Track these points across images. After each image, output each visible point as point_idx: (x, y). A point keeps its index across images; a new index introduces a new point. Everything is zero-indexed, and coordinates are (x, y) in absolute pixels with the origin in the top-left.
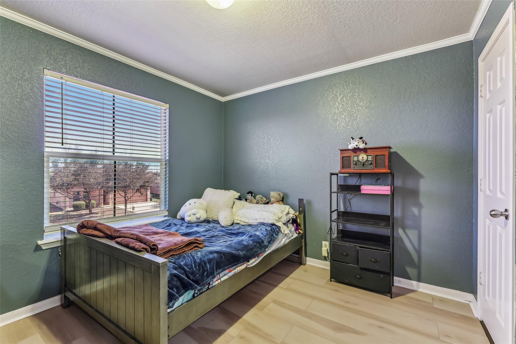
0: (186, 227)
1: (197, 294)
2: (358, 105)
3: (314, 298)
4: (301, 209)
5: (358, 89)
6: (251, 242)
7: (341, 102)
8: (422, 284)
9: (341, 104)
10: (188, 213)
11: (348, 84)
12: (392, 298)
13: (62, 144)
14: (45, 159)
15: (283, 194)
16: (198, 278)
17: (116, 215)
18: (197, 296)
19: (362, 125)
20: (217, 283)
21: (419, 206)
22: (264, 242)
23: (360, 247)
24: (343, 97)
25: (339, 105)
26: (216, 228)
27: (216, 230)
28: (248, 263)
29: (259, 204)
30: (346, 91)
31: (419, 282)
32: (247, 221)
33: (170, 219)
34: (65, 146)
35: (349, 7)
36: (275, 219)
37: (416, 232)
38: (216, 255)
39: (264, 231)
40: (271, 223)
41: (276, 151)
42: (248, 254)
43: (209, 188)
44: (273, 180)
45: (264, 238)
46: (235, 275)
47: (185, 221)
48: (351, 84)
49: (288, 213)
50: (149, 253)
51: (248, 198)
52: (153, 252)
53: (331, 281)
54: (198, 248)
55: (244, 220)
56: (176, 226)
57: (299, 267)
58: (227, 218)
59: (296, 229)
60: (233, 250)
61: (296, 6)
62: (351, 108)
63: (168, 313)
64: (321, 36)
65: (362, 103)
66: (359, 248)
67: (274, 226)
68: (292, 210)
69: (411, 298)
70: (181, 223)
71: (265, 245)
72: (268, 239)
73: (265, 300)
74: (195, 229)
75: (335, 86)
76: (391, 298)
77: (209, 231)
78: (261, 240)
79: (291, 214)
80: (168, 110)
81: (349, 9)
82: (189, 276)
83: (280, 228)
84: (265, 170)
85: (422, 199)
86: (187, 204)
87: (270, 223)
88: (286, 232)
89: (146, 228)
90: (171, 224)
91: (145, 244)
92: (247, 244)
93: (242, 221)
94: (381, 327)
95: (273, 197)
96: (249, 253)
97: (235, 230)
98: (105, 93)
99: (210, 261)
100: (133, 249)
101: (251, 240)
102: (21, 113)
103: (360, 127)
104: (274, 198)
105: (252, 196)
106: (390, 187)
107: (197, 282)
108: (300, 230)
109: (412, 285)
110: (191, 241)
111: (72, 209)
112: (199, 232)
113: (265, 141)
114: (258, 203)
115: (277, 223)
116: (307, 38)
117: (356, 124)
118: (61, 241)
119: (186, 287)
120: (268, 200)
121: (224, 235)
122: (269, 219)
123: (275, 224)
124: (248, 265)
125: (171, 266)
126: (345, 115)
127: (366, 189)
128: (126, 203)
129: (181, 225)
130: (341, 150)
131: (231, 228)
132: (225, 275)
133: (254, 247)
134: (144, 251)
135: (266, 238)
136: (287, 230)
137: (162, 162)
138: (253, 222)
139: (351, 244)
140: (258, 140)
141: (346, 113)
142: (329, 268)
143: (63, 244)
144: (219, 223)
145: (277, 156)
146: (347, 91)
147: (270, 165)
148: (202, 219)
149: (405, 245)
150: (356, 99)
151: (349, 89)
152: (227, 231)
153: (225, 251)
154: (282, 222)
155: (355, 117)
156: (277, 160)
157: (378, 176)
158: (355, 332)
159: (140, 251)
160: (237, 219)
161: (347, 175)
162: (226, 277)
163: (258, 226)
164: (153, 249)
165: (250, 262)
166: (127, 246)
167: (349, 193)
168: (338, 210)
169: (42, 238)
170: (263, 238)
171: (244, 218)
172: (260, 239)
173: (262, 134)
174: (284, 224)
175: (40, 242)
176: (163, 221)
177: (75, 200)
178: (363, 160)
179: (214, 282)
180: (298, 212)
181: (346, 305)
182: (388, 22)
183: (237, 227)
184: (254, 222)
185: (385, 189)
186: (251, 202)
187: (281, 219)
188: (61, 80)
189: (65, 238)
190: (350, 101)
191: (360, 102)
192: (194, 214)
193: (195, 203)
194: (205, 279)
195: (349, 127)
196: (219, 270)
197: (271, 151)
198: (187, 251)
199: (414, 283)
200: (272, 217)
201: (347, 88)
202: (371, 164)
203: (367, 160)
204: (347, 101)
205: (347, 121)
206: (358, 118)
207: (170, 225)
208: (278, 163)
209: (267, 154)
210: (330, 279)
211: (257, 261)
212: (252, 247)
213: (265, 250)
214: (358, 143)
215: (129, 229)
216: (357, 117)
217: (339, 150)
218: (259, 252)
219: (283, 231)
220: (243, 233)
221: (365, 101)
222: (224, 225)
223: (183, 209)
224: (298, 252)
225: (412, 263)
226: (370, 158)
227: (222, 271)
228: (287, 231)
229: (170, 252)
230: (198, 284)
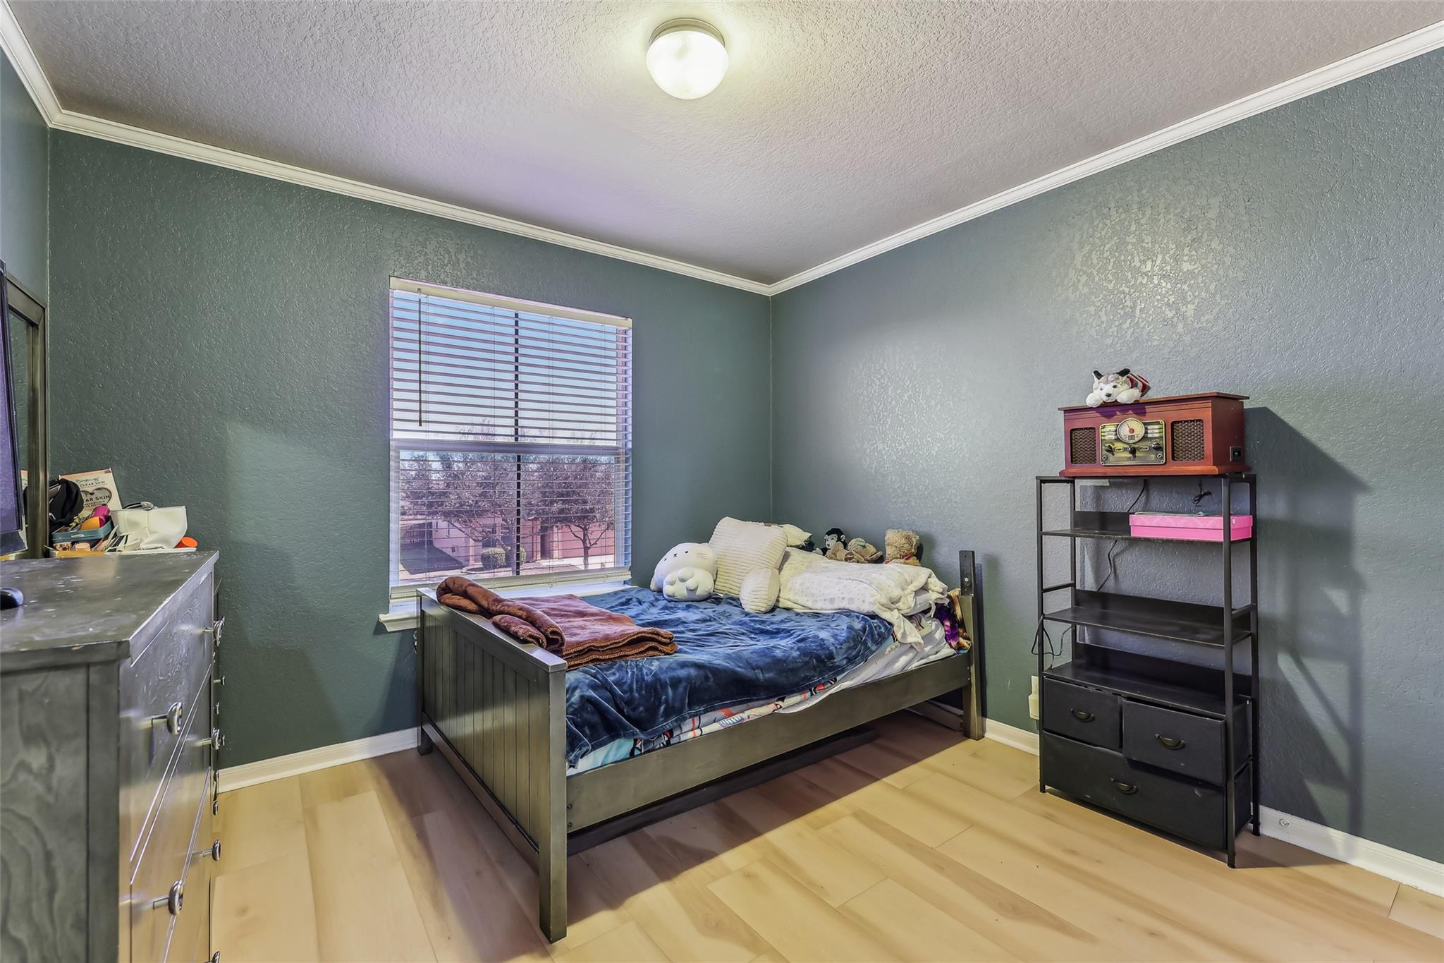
0: (661, 609)
1: (641, 750)
2: (1138, 270)
3: (972, 824)
4: (966, 580)
5: (1138, 222)
6: (796, 654)
7: (1085, 268)
8: (1363, 844)
9: (1085, 273)
10: (668, 578)
11: (1105, 211)
12: (1233, 867)
13: (420, 422)
14: (392, 453)
15: (918, 538)
16: (643, 715)
17: (522, 573)
18: (641, 754)
19: (1152, 331)
20: (690, 735)
21: (1354, 583)
22: (834, 659)
23: (1129, 698)
24: (1090, 252)
25: (1079, 277)
26: (728, 617)
27: (729, 622)
28: (780, 703)
29: (853, 562)
30: (1100, 233)
31: (1357, 836)
32: (810, 604)
33: (631, 590)
34: (425, 427)
35: (1038, 15)
36: (879, 603)
37: (1341, 669)
38: (693, 672)
39: (843, 629)
40: (868, 612)
41: (901, 417)
42: (782, 680)
43: (727, 517)
44: (894, 497)
45: (836, 648)
46: (740, 726)
47: (663, 595)
48: (1113, 212)
49: (925, 588)
50: (542, 647)
51: (829, 545)
52: (552, 647)
53: (1043, 790)
54: (657, 653)
55: (803, 600)
56: (641, 604)
57: (959, 742)
58: (758, 593)
59: (951, 636)
60: (739, 667)
61: (884, 46)
62: (1114, 282)
63: (568, 778)
64: (985, 99)
65: (1149, 264)
66: (1124, 701)
67: (875, 621)
68: (935, 582)
69: (1310, 880)
70: (653, 599)
71: (837, 666)
72: (850, 652)
73: (835, 806)
74: (681, 614)
75: (1064, 223)
76: (1232, 865)
77: (710, 621)
78: (827, 652)
79: (933, 591)
80: (630, 333)
81: (1040, 19)
82: (621, 707)
83: (893, 627)
84: (873, 471)
85: (1362, 563)
86: (669, 555)
87: (865, 612)
88: (910, 639)
89: (567, 602)
90: (631, 599)
91: (538, 629)
92: (784, 656)
93: (799, 602)
94: (1152, 934)
95: (892, 545)
96: (784, 679)
97: (772, 623)
98: (497, 311)
99: (675, 682)
100: (515, 636)
101: (799, 649)
102: (355, 366)
103: (1145, 336)
104: (894, 548)
105: (839, 539)
106: (1222, 518)
107: (640, 724)
108: (961, 640)
109: (1329, 842)
110: (643, 634)
111: (480, 565)
112: (685, 623)
113: (873, 392)
114: (851, 559)
115: (883, 612)
116: (945, 111)
117: (1132, 329)
118: (417, 618)
119: (612, 731)
120: (880, 553)
121: (743, 634)
122: (863, 601)
123: (877, 616)
124: (779, 706)
125: (587, 681)
126: (1098, 304)
127: (1146, 524)
128: (586, 556)
129: (651, 604)
130: (1067, 411)
131: (765, 617)
132: (714, 722)
133: (802, 667)
134: (533, 642)
135: (841, 648)
136: (913, 635)
137: (618, 454)
138: (824, 607)
139: (1105, 689)
140: (856, 390)
141: (1100, 298)
142: (1037, 752)
143: (419, 626)
144: (741, 604)
145: (905, 433)
146: (1103, 233)
147: (885, 457)
148: (700, 592)
149: (1304, 710)
150: (1132, 255)
151: (1106, 225)
152: (752, 624)
153: (719, 665)
154: (902, 612)
155: (1127, 310)
156: (905, 443)
157: (1200, 485)
158: (1061, 927)
159: (524, 642)
160: (787, 597)
161: (1105, 482)
162: (716, 727)
163: (834, 619)
164: (554, 642)
165: (785, 700)
166: (506, 631)
167: (1111, 538)
168: (1075, 586)
169: (387, 611)
170: (832, 648)
171: (803, 596)
172: (823, 649)
173: (865, 375)
174: (910, 618)
175: (383, 617)
176: (616, 593)
177: (486, 545)
178: (1132, 437)
179: (683, 731)
180: (960, 589)
181: (1068, 859)
182: (1186, 21)
183: (783, 616)
184: (826, 607)
185: (1207, 527)
186: (834, 557)
187: (897, 605)
188: (418, 295)
189: (423, 612)
190: (1112, 260)
191: (1144, 262)
192: (683, 580)
193: (687, 552)
194: (661, 720)
195: (1109, 341)
196: (698, 706)
197: (889, 420)
198: (630, 655)
199: (1338, 836)
200: (872, 596)
201: (1101, 225)
202: (1158, 448)
203: (1145, 438)
204: (1101, 263)
205: (1103, 322)
206: (1138, 311)
207: (627, 602)
208: (907, 452)
209: (879, 429)
210: (1039, 783)
211: (808, 702)
212: (795, 665)
213: (836, 679)
214: (1115, 387)
215: (533, 602)
216: (1133, 308)
217: (1059, 409)
218: (816, 680)
219: (899, 636)
220: (789, 631)
221: (1160, 257)
222: (751, 611)
223: (661, 567)
224: (957, 698)
225: (1328, 771)
226: (1154, 431)
227: (706, 711)
228: (915, 636)
229: (592, 653)
230: (643, 730)
